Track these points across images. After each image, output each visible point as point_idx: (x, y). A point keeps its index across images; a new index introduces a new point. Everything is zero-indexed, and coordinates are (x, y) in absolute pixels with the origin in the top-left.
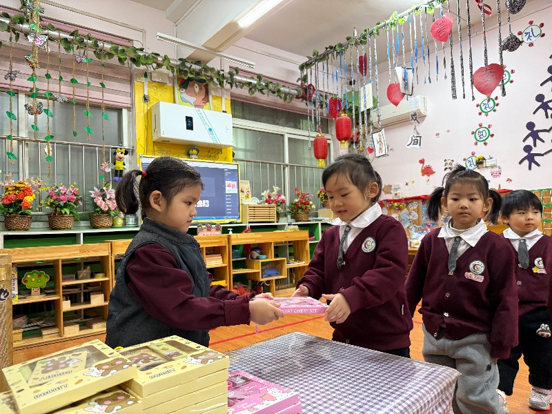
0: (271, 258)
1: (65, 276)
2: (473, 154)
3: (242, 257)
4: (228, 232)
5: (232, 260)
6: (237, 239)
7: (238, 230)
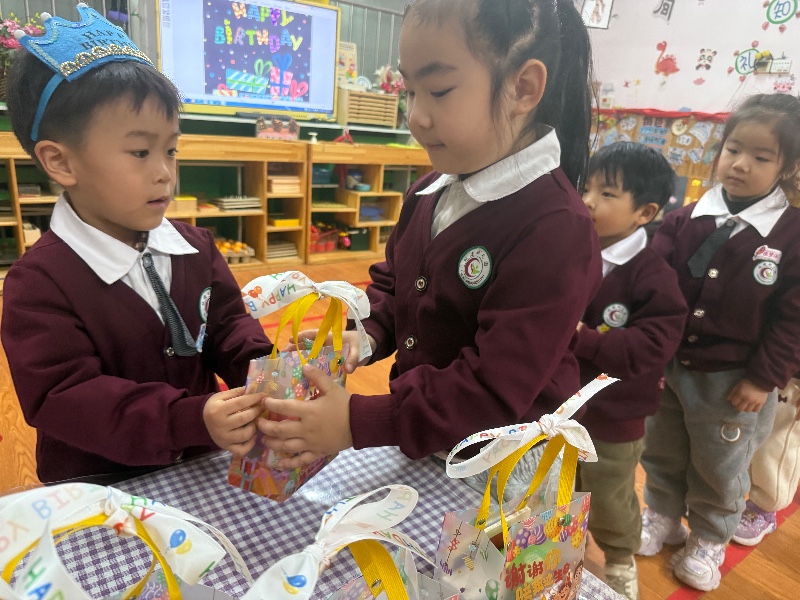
0: (378, 191)
1: (23, 188)
2: (755, 45)
3: (332, 182)
4: (310, 137)
5: (311, 186)
6: (323, 153)
7: (327, 135)
